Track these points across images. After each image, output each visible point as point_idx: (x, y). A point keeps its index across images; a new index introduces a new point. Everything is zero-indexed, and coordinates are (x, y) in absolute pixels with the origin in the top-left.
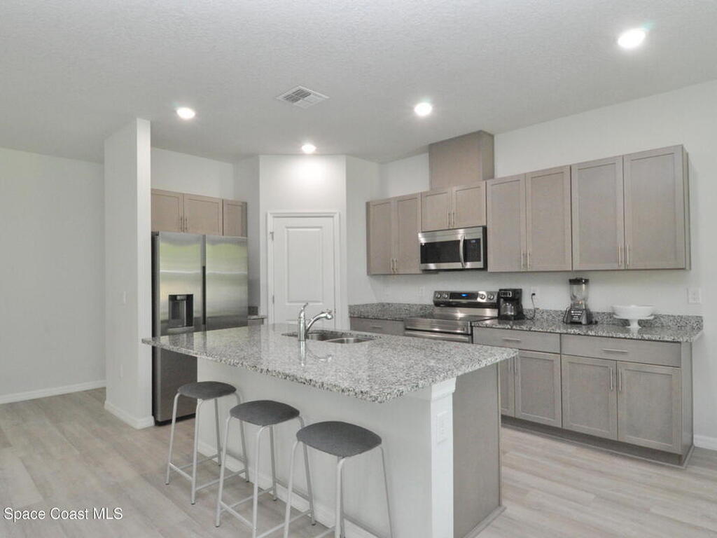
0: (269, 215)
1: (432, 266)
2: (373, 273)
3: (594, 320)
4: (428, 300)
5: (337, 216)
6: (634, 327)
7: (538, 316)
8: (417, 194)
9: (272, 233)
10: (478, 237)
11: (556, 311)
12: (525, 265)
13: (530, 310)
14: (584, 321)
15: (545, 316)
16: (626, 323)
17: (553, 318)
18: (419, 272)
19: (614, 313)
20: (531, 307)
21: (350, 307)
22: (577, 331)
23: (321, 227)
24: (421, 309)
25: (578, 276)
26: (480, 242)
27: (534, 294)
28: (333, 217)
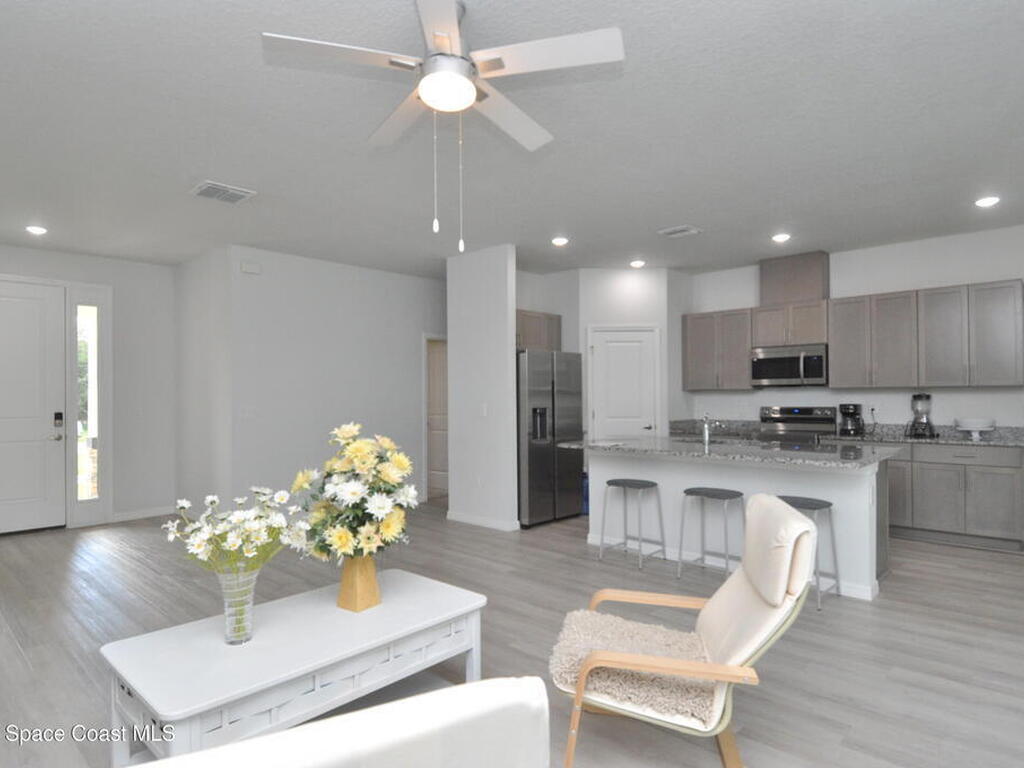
0: (589, 330)
1: (765, 382)
2: (689, 388)
3: (936, 433)
4: (754, 416)
5: (657, 331)
6: (976, 436)
7: (878, 430)
8: (747, 309)
9: (592, 347)
10: (820, 354)
11: (896, 426)
12: (871, 382)
13: (869, 425)
14: (928, 434)
15: (885, 430)
16: (969, 433)
17: (894, 432)
18: (750, 387)
19: (958, 426)
20: (871, 422)
21: (671, 423)
22: (924, 441)
23: (639, 342)
24: (743, 425)
25: (922, 393)
26: (821, 360)
27: (873, 410)
28: (652, 331)
